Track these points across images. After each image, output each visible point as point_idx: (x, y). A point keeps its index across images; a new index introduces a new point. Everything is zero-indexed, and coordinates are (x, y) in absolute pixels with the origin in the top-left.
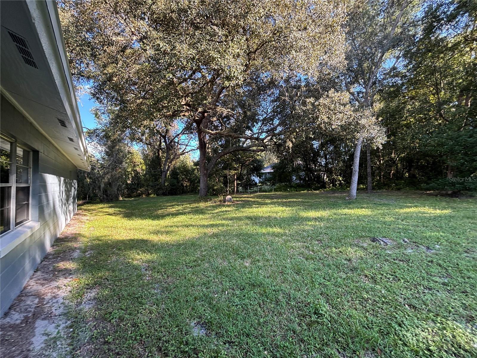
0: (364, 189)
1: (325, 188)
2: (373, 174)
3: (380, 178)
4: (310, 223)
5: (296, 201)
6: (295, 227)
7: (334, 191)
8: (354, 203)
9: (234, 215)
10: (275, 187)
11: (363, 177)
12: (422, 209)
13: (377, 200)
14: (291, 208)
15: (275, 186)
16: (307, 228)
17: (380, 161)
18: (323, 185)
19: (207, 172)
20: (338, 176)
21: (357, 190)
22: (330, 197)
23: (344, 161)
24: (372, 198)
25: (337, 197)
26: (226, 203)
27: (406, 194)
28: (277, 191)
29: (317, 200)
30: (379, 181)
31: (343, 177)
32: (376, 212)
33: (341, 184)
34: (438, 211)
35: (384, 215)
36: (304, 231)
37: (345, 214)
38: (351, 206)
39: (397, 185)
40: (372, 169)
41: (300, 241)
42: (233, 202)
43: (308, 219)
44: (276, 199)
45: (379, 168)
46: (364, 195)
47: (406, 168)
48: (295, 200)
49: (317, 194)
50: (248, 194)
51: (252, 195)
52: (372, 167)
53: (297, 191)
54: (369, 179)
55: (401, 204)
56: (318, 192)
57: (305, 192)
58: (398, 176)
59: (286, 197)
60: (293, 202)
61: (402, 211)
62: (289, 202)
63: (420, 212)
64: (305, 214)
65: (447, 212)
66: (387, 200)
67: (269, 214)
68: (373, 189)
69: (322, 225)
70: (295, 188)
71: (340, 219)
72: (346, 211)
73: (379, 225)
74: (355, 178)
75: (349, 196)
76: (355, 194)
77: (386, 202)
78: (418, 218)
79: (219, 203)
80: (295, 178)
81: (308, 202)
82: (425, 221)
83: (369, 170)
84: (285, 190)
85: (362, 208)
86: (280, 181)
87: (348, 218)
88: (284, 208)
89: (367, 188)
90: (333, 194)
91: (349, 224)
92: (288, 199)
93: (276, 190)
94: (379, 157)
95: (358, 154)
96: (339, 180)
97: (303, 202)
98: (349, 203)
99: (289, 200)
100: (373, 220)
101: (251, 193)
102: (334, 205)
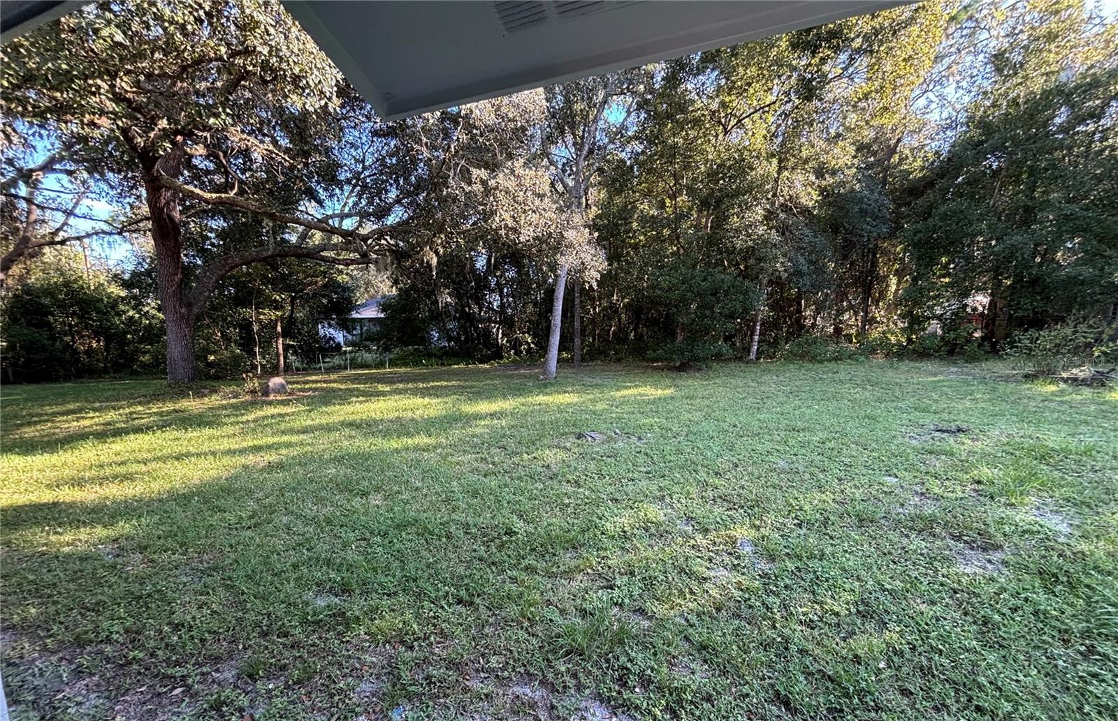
0: (568, 359)
1: (501, 358)
2: (583, 331)
3: (594, 340)
4: (483, 423)
5: (447, 386)
6: (456, 433)
7: (516, 364)
8: (552, 385)
9: (310, 422)
10: (392, 356)
11: (566, 338)
12: (641, 390)
13: (587, 380)
14: (440, 400)
15: (390, 352)
16: (478, 431)
17: (595, 309)
18: (497, 354)
19: (189, 311)
20: (524, 333)
21: (558, 362)
22: (511, 377)
23: (535, 304)
24: (579, 378)
25: (525, 377)
26: (271, 397)
27: (627, 369)
28: (396, 365)
29: (488, 382)
30: (592, 345)
31: (534, 336)
32: (585, 397)
33: (529, 350)
34: (660, 392)
35: (594, 401)
36: (473, 436)
37: (540, 404)
38: (548, 390)
39: (616, 353)
40: (582, 322)
41: (469, 453)
42: (290, 394)
43: (478, 417)
44: (401, 382)
45: (592, 321)
46: (567, 371)
47: (632, 323)
48: (445, 383)
49: (486, 371)
50: (322, 373)
51: (333, 377)
52: (582, 318)
53: (443, 364)
54: (577, 341)
55: (619, 384)
56: (487, 366)
57: (461, 366)
58: (620, 338)
59: (424, 378)
60: (442, 387)
61: (619, 394)
62: (433, 387)
63: (640, 395)
64: (469, 408)
65: (668, 392)
66: (601, 378)
67: (397, 414)
68: (583, 360)
69: (504, 423)
70: (440, 358)
71: (532, 412)
72: (541, 398)
73: (587, 417)
74: (555, 339)
75: (544, 373)
76: (554, 370)
77: (600, 382)
78: (636, 402)
79: (248, 398)
80: (437, 335)
81: (472, 387)
82: (643, 406)
83: (577, 325)
84: (417, 363)
85: (565, 392)
86: (403, 342)
87: (545, 409)
88: (427, 400)
89: (572, 358)
90: (516, 370)
91: (546, 418)
92: (428, 382)
93: (393, 363)
94: (593, 299)
95: (560, 293)
96: (527, 343)
97: (463, 387)
98: (545, 385)
99: (431, 384)
100: (579, 409)
101: (329, 370)
102: (520, 391)
